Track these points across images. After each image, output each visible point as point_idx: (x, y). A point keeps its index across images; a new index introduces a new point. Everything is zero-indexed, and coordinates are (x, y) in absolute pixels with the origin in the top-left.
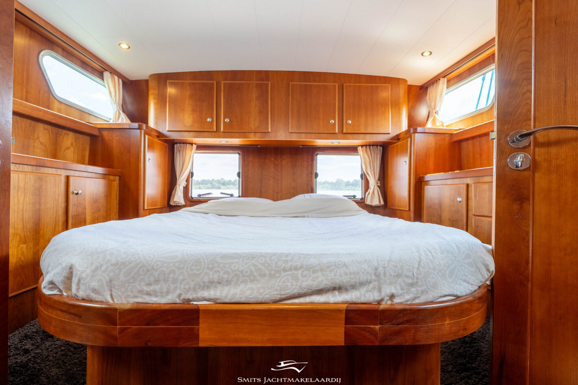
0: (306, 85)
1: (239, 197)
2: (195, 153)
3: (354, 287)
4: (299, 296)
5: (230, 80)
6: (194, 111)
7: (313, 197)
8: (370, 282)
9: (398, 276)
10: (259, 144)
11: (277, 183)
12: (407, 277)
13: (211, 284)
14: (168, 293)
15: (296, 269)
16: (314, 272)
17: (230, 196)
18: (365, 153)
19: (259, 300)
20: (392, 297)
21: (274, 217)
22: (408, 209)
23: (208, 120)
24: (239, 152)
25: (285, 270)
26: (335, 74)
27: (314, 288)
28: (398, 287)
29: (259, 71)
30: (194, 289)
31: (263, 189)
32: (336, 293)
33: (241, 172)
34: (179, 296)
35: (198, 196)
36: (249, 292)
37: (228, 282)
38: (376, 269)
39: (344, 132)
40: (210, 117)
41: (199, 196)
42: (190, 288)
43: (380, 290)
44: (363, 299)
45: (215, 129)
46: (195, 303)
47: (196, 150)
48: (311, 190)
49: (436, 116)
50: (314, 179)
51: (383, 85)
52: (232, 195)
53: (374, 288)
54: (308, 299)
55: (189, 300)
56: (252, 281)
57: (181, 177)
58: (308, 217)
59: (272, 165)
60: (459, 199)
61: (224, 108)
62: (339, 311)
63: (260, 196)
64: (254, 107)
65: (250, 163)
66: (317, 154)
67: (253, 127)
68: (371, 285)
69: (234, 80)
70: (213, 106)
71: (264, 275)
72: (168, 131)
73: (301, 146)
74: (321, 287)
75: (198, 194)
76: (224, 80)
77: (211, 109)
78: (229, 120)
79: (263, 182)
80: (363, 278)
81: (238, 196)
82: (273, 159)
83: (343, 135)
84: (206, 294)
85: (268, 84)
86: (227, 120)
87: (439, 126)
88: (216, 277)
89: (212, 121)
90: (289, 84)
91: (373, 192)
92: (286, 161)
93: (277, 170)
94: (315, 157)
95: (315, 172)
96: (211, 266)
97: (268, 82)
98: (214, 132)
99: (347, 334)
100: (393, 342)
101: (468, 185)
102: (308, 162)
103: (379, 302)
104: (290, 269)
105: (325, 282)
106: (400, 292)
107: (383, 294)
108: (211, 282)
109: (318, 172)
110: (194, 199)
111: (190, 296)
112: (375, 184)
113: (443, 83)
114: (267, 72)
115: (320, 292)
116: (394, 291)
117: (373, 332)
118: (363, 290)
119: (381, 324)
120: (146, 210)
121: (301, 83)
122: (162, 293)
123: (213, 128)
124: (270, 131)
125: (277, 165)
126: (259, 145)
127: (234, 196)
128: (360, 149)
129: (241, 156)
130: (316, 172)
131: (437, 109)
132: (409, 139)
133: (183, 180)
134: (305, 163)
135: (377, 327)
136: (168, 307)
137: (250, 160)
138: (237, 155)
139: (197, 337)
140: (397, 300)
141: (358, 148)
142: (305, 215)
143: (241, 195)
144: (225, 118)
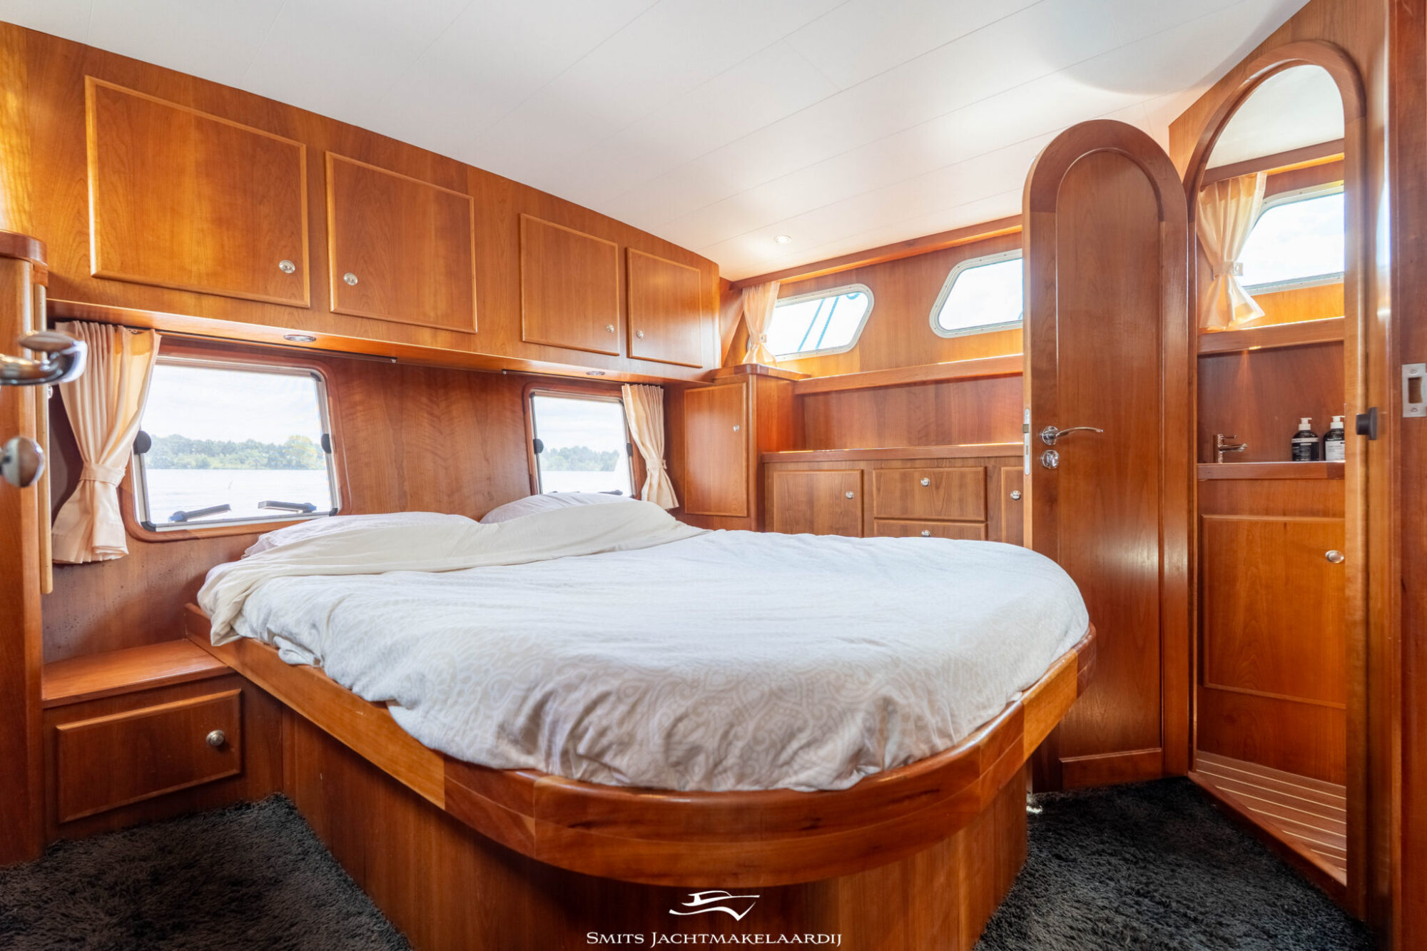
0: (557, 230)
1: (334, 513)
5: (352, 157)
6: (220, 222)
10: (393, 355)
11: (446, 468)
17: (302, 511)
18: (638, 399)
22: (746, 515)
23: (281, 266)
24: (316, 371)
26: (611, 220)
29: (442, 157)
31: (406, 483)
33: (331, 435)
35: (172, 518)
39: (632, 355)
40: (288, 259)
41: (182, 517)
45: (307, 301)
47: (159, 353)
49: (763, 344)
50: (535, 456)
51: (687, 267)
52: (308, 509)
57: (110, 454)
59: (426, 415)
60: (849, 495)
61: (337, 237)
63: (404, 505)
64: (433, 258)
65: (360, 408)
66: (534, 394)
67: (432, 314)
69: (367, 161)
70: (300, 223)
72: (95, 277)
73: (505, 373)
75: (171, 513)
76: (332, 151)
77: (292, 233)
78: (356, 281)
79: (405, 464)
81: (329, 509)
82: (424, 400)
83: (629, 361)
84: (1019, 681)
85: (466, 201)
86: (351, 279)
87: (769, 363)
89: (294, 274)
90: (520, 216)
91: (659, 485)
92: (460, 409)
93: (441, 433)
94: (530, 400)
95: (533, 438)
97: (465, 196)
98: (307, 309)
101: (862, 472)
102: (513, 412)
109: (539, 437)
110: (158, 530)
112: (661, 466)
113: (774, 287)
114: (462, 168)
121: (545, 222)
123: (302, 297)
124: (475, 330)
125: (438, 418)
126: (395, 358)
127: (318, 511)
128: (627, 389)
129: (323, 384)
130: (535, 438)
131: (765, 333)
132: (744, 385)
133: (115, 465)
134: (508, 414)
137: (357, 398)
139: (1022, 751)
141: (623, 387)
142: (616, 545)
143: (339, 507)
144: (341, 270)
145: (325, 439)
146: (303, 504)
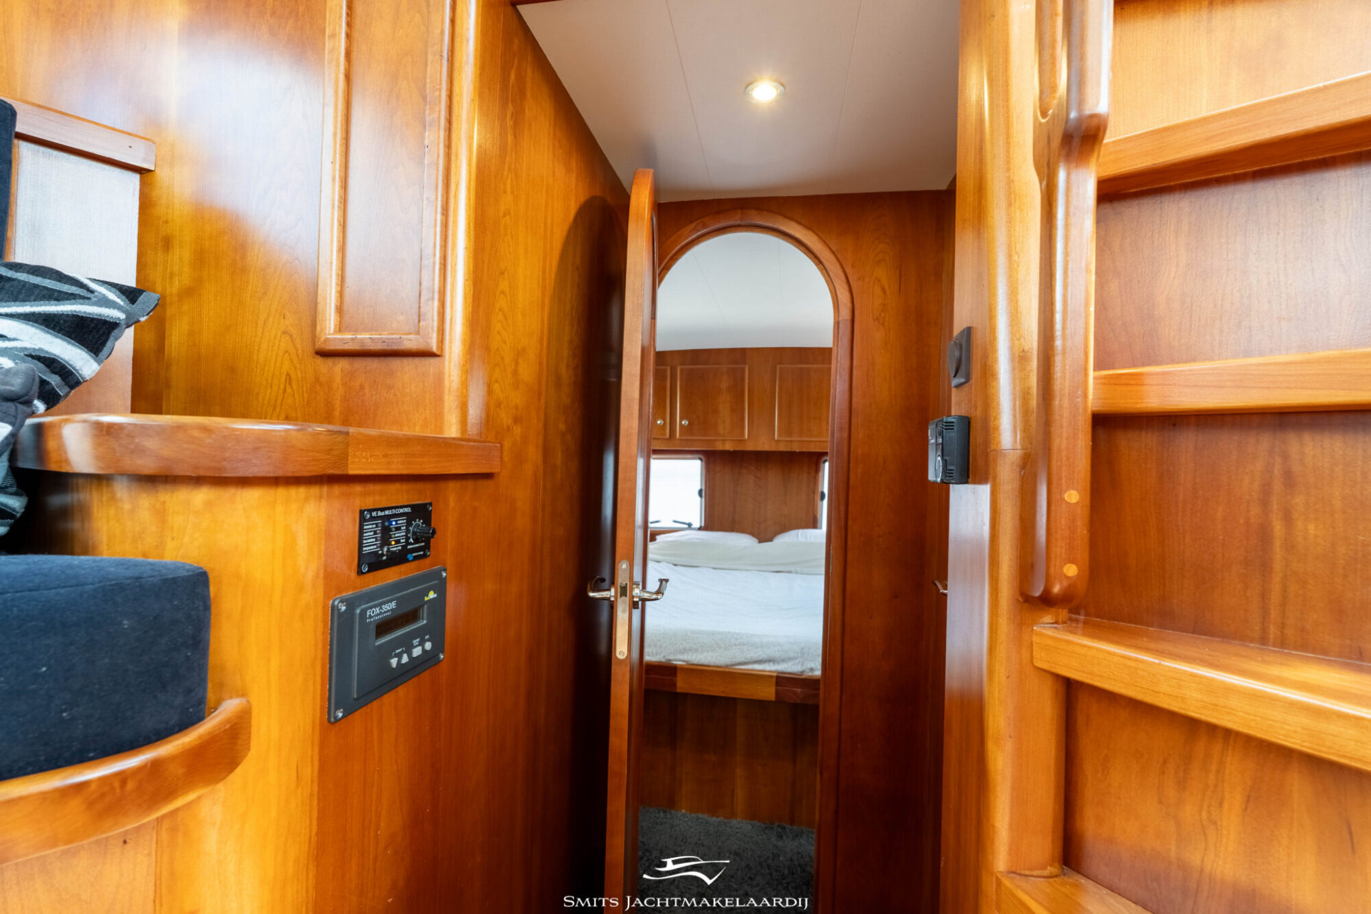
0: (801, 369)
1: (700, 529)
3: (783, 661)
4: (745, 663)
5: (690, 364)
7: (810, 539)
8: (796, 658)
11: (759, 508)
13: (684, 651)
14: (656, 654)
15: (744, 645)
16: (757, 648)
17: (687, 526)
19: (716, 664)
21: (747, 571)
23: (659, 422)
24: (701, 456)
25: (735, 645)
27: (754, 659)
29: (732, 349)
30: (674, 654)
31: (735, 516)
32: (771, 664)
33: (703, 488)
34: (664, 657)
36: (710, 658)
37: (696, 650)
38: (803, 649)
40: (661, 418)
42: (670, 653)
43: (803, 665)
44: (790, 670)
45: (668, 436)
46: (674, 662)
48: (813, 522)
50: (820, 502)
52: (690, 526)
53: (799, 663)
54: (750, 666)
55: (670, 660)
56: (712, 651)
59: (752, 477)
61: (680, 404)
62: (771, 677)
63: (733, 530)
64: (724, 403)
65: (718, 474)
66: (826, 461)
67: (722, 434)
68: (797, 661)
69: (696, 364)
70: (667, 402)
71: (720, 648)
74: (760, 659)
76: (680, 365)
77: (663, 407)
78: (687, 423)
79: (737, 505)
80: (791, 655)
81: (698, 526)
82: (753, 468)
84: (681, 657)
85: (743, 369)
86: (685, 423)
88: (688, 646)
89: (663, 424)
90: (776, 367)
92: (774, 472)
93: (760, 487)
94: (822, 465)
95: (820, 491)
96: (684, 638)
97: (743, 366)
98: (667, 439)
99: (777, 693)
102: (809, 473)
103: (802, 673)
104: (739, 645)
105: (763, 656)
107: (804, 668)
108: (685, 649)
111: (671, 657)
114: (743, 350)
115: (759, 662)
116: (813, 666)
117: (795, 693)
118: (790, 664)
119: (801, 688)
121: (794, 366)
122: (653, 654)
123: (665, 434)
124: (746, 437)
125: (759, 478)
127: (693, 526)
129: (704, 463)
130: (822, 490)
134: (805, 475)
135: (799, 690)
136: (657, 664)
137: (718, 469)
138: (698, 461)
139: (675, 685)
140: (816, 673)
142: (793, 569)
143: (703, 525)
144: (681, 420)
145: (700, 491)
146: (687, 522)
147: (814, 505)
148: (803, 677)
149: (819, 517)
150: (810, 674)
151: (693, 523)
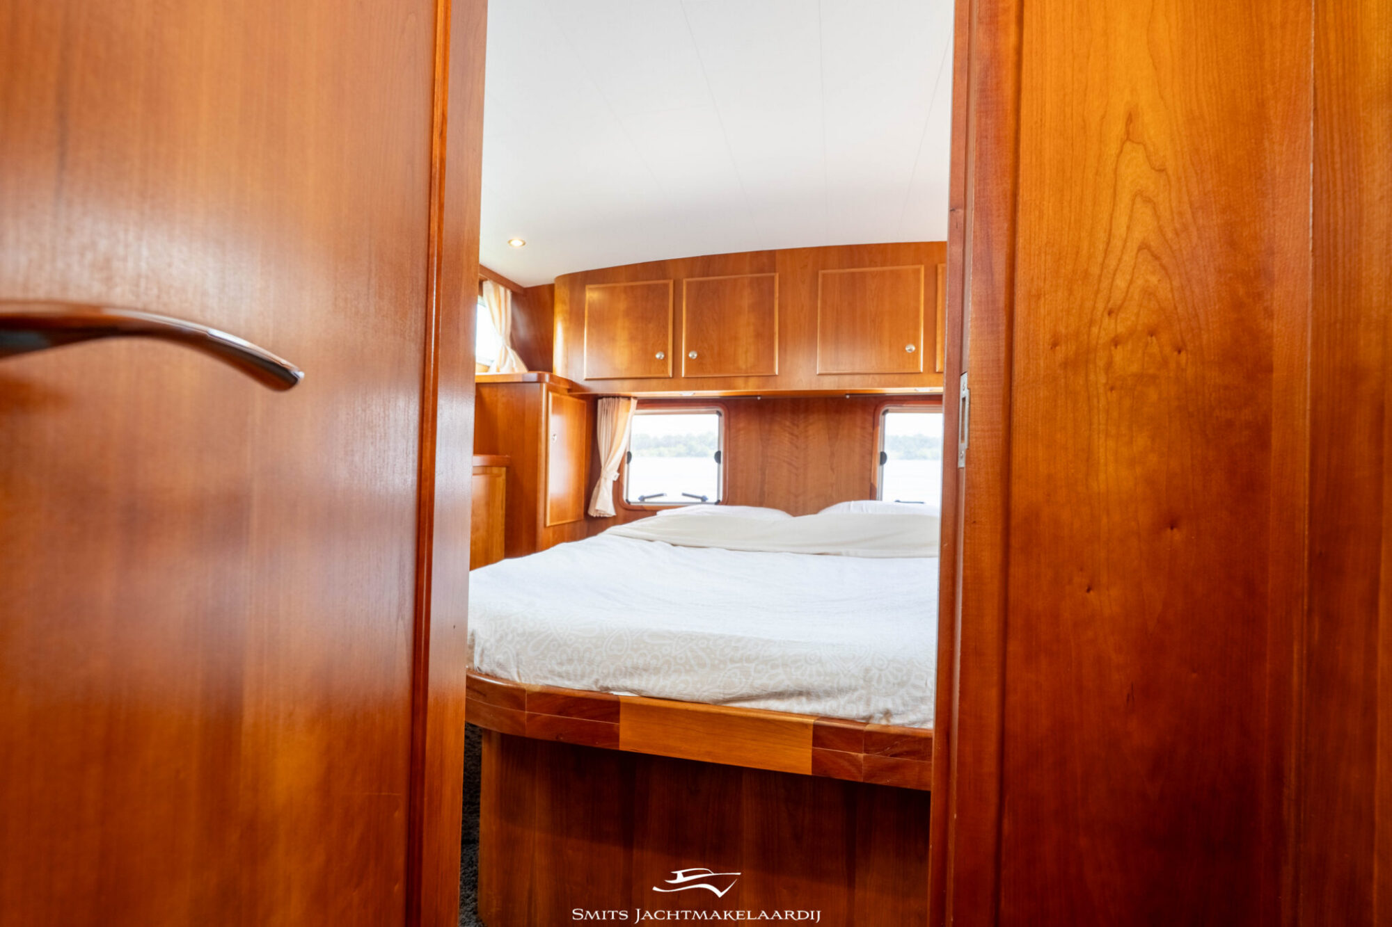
0: (853, 274)
1: (718, 503)
2: (636, 414)
3: (829, 694)
4: (749, 698)
5: (699, 276)
6: (632, 339)
7: (867, 511)
8: (855, 689)
9: (902, 684)
11: (797, 475)
12: (915, 687)
13: (634, 671)
14: (583, 676)
15: (748, 660)
16: (773, 667)
17: (699, 501)
19: (695, 699)
20: (887, 714)
21: (777, 552)
23: (658, 356)
24: (720, 410)
25: (732, 661)
26: (918, 245)
27: (770, 690)
28: (899, 701)
29: (757, 252)
30: (614, 675)
31: (766, 485)
32: (804, 699)
33: (722, 451)
34: (596, 682)
35: (639, 499)
36: (682, 686)
37: (657, 671)
38: (867, 670)
39: (937, 371)
40: (661, 350)
41: (642, 499)
42: (609, 674)
43: (868, 703)
44: (841, 713)
45: (670, 373)
46: (615, 693)
47: (637, 408)
48: (871, 493)
50: (878, 468)
52: (704, 500)
53: (860, 699)
54: (761, 705)
55: (607, 689)
56: (687, 672)
57: (609, 463)
58: (848, 555)
59: (787, 435)
61: (687, 330)
62: (803, 726)
63: (760, 503)
64: (745, 327)
65: (742, 432)
66: (886, 411)
67: (744, 368)
68: (856, 694)
69: (708, 276)
70: (668, 328)
71: (703, 665)
72: (587, 380)
73: (848, 397)
74: (780, 689)
75: (639, 496)
76: (688, 277)
77: (664, 335)
78: (696, 355)
79: (767, 472)
80: (844, 682)
81: (715, 500)
82: (788, 423)
83: (935, 376)
84: (628, 683)
85: (773, 278)
86: (693, 355)
88: (641, 662)
89: (664, 358)
90: (817, 274)
92: (815, 428)
93: (797, 447)
94: (881, 417)
95: (879, 451)
96: (635, 646)
97: (772, 274)
98: (669, 378)
99: (816, 761)
100: (886, 781)
102: (863, 428)
103: (868, 719)
104: (741, 660)
105: (787, 683)
106: (901, 708)
107: (872, 709)
108: (636, 668)
109: (886, 450)
110: (632, 505)
111: (609, 683)
114: (772, 254)
115: (779, 695)
116: (890, 706)
117: (853, 761)
118: (843, 700)
119: (866, 751)
120: (549, 527)
121: (841, 271)
122: (576, 676)
123: (667, 372)
124: (777, 373)
125: (797, 436)
126: (759, 396)
129: (723, 418)
130: (882, 451)
133: (612, 469)
134: (858, 431)
135: (861, 755)
136: (582, 694)
137: (742, 425)
138: (716, 417)
139: (615, 737)
140: (896, 721)
142: (841, 550)
143: (721, 499)
144: (688, 351)
145: (718, 456)
146: (701, 495)
147: (871, 470)
148: (868, 728)
149: (877, 486)
150: (884, 722)
151: (707, 496)
